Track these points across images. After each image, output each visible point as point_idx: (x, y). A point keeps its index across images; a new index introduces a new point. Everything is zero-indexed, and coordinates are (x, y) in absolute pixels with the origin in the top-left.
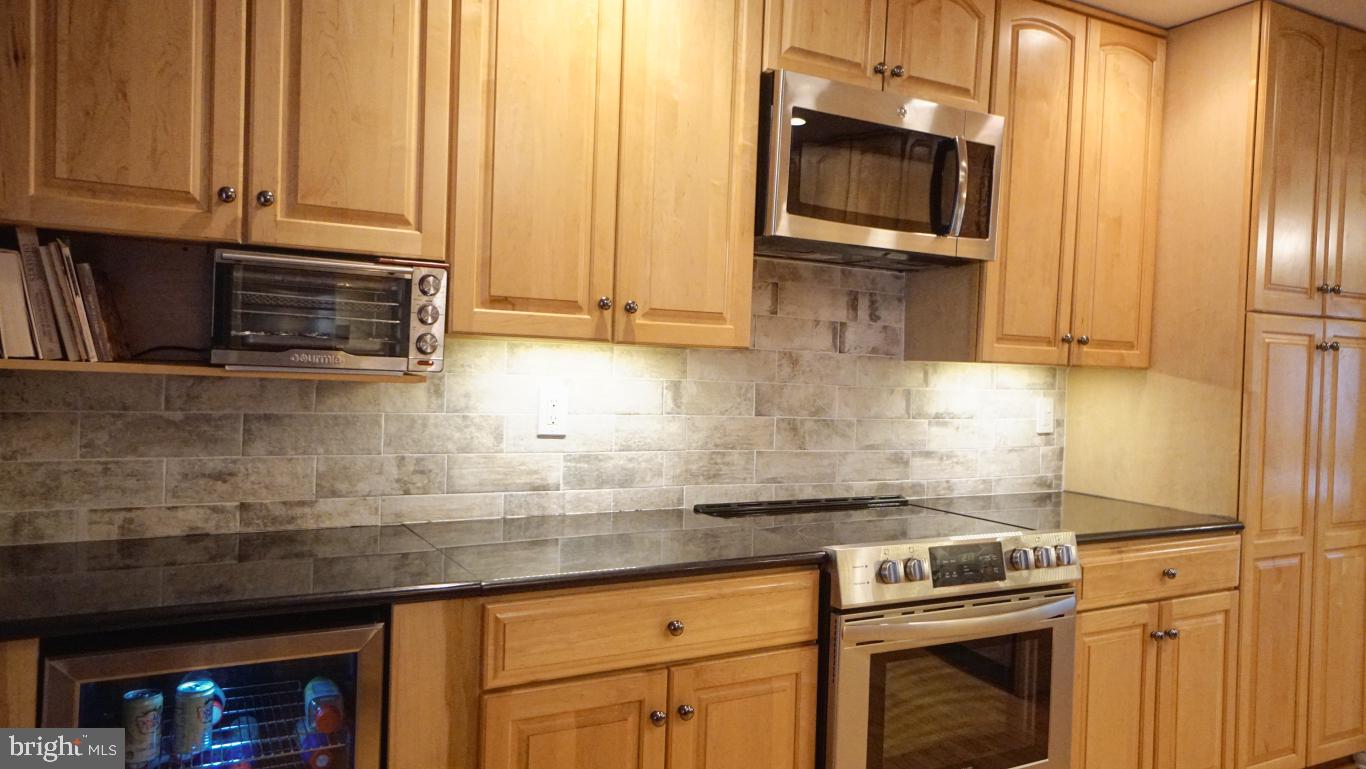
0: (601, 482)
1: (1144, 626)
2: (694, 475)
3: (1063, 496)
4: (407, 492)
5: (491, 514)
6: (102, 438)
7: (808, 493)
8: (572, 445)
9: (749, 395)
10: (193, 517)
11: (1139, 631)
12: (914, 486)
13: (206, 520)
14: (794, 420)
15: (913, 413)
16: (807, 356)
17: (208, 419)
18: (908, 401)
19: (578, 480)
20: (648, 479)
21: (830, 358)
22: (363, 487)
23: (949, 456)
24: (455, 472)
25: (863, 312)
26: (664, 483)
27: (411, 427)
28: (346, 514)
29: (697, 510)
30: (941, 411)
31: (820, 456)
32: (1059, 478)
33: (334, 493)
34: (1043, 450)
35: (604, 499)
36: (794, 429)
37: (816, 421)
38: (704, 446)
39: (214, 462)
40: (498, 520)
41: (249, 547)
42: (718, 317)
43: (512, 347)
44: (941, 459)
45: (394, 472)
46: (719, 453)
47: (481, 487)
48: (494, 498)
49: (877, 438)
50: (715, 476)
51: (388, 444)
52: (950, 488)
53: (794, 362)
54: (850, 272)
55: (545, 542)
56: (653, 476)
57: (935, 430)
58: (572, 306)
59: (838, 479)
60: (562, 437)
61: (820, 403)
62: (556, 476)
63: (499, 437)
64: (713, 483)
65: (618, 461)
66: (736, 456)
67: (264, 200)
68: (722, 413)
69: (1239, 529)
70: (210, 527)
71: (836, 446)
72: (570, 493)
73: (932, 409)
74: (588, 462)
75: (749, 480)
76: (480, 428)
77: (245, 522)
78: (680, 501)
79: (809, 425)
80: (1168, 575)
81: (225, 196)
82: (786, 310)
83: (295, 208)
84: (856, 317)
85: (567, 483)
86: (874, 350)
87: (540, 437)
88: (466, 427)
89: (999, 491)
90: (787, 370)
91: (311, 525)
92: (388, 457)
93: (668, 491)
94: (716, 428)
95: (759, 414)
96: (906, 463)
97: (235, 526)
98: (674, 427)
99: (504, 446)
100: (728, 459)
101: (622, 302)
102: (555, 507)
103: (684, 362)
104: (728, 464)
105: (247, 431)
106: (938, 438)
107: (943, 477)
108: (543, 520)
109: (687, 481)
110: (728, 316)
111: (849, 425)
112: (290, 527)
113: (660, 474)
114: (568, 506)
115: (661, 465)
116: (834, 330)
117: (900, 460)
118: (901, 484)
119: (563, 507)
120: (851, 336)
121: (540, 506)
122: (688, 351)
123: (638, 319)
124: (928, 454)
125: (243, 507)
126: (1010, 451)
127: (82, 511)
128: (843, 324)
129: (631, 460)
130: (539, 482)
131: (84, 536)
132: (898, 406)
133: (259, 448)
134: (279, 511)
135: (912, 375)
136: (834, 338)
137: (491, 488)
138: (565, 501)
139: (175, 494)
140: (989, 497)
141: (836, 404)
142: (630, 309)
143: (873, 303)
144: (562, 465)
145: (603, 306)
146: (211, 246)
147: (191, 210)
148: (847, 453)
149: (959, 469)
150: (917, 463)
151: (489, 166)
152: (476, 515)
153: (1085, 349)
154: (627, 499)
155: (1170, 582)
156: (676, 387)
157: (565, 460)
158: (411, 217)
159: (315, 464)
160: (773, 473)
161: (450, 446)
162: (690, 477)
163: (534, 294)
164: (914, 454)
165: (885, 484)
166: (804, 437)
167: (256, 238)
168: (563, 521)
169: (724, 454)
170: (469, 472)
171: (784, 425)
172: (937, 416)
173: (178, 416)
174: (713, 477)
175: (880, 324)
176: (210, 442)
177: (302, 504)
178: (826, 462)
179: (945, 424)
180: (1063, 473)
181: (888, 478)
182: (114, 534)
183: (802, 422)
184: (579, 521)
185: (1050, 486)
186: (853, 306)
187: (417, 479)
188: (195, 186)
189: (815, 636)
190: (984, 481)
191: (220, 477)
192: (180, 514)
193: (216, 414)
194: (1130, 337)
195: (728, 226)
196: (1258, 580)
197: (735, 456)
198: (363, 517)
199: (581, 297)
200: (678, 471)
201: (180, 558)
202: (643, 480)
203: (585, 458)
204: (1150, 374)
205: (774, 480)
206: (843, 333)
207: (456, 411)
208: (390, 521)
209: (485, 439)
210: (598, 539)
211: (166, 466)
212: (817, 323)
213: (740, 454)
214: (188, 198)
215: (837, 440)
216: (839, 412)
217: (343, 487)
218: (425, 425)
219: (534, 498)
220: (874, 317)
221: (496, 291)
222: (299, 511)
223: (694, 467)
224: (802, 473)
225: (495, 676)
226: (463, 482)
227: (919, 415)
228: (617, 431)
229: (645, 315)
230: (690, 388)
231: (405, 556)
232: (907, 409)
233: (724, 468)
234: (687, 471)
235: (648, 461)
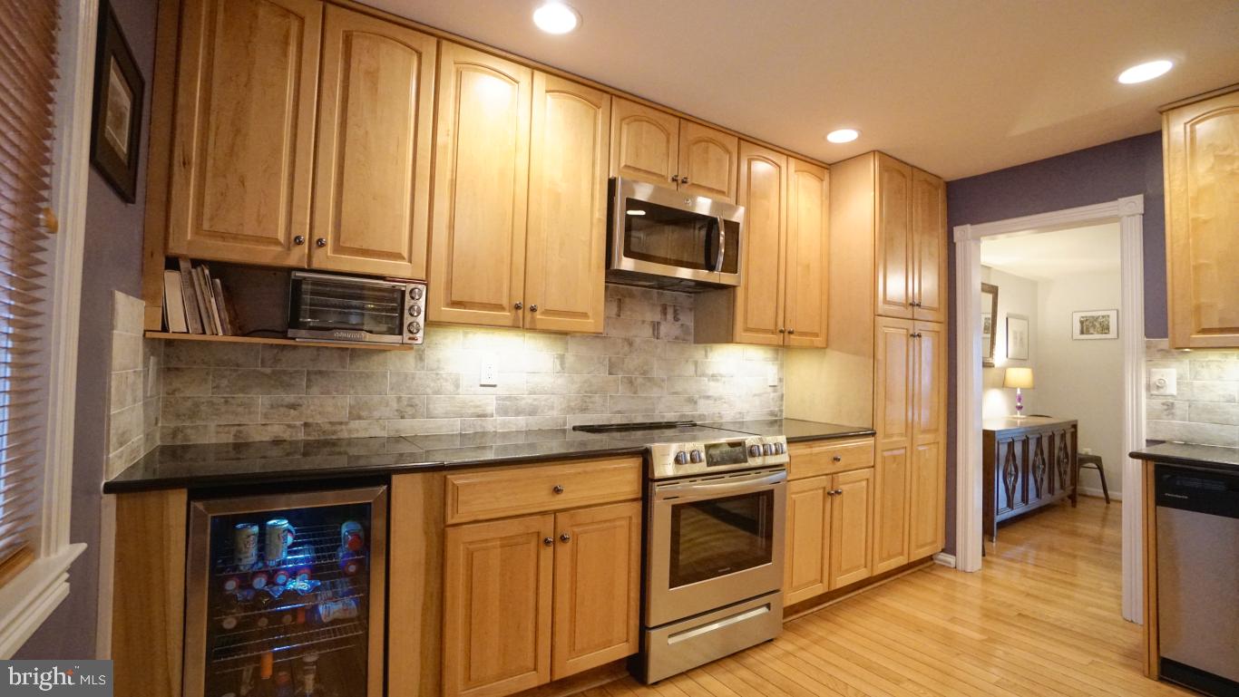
0: (518, 413)
1: (824, 488)
2: (572, 409)
3: (784, 421)
4: (402, 417)
5: (453, 431)
6: (224, 382)
7: (639, 420)
8: (500, 391)
9: (605, 363)
10: (276, 430)
11: (821, 491)
12: (700, 415)
13: (284, 432)
14: (631, 377)
15: (699, 374)
16: (638, 340)
17: (284, 372)
18: (696, 367)
19: (504, 411)
20: (546, 411)
21: (651, 342)
22: (376, 414)
23: (720, 398)
24: (431, 406)
25: (670, 316)
26: (555, 413)
27: (406, 379)
28: (366, 429)
29: (575, 429)
30: (715, 372)
31: (646, 398)
32: (781, 411)
33: (360, 418)
34: (772, 395)
35: (521, 422)
36: (631, 382)
37: (644, 378)
38: (579, 392)
39: (290, 398)
40: (456, 435)
41: (309, 448)
42: (585, 315)
43: (465, 333)
44: (715, 400)
45: (395, 405)
46: (587, 396)
47: (447, 415)
48: (454, 421)
49: (678, 388)
50: (585, 409)
51: (392, 389)
52: (721, 417)
53: (631, 344)
54: (662, 293)
55: (484, 448)
56: (549, 409)
57: (712, 384)
58: (500, 307)
59: (657, 412)
60: (495, 386)
61: (645, 368)
62: (491, 408)
63: (457, 386)
64: (583, 413)
65: (528, 400)
67: (321, 244)
68: (589, 373)
69: (873, 434)
70: (286, 436)
71: (655, 392)
72: (499, 419)
73: (710, 372)
74: (510, 401)
75: (605, 412)
76: (446, 380)
77: (307, 434)
78: (565, 424)
79: (640, 380)
80: (837, 459)
81: (298, 241)
82: (626, 314)
83: (339, 249)
84: (666, 319)
85: (498, 413)
86: (677, 338)
87: (482, 386)
88: (438, 379)
89: (748, 418)
90: (626, 348)
91: (345, 435)
92: (391, 396)
93: (558, 418)
94: (585, 382)
95: (610, 374)
96: (696, 403)
97: (301, 436)
98: (560, 381)
99: (460, 390)
100: (593, 399)
101: (528, 307)
102: (490, 427)
103: (567, 343)
104: (592, 402)
105: (309, 380)
106: (713, 388)
107: (716, 410)
108: (484, 434)
109: (568, 413)
110: (590, 314)
111: (663, 381)
112: (334, 437)
113: (552, 408)
114: (499, 427)
115: (553, 403)
116: (654, 326)
117: (692, 401)
118: (693, 414)
119: (495, 427)
120: (663, 329)
121: (481, 426)
122: (569, 337)
123: (538, 316)
124: (708, 397)
125: (306, 425)
126: (755, 395)
127: (212, 426)
128: (658, 323)
129: (535, 400)
130: (481, 412)
131: (214, 441)
132: (690, 369)
133: (315, 390)
134: (327, 427)
135: (698, 352)
136: (654, 330)
137: (452, 415)
138: (496, 423)
139: (266, 416)
140: (743, 422)
141: (655, 367)
142: (533, 310)
143: (675, 311)
144: (495, 402)
145: (517, 307)
146: (290, 269)
147: (279, 249)
148: (661, 396)
149: (725, 405)
150: (702, 402)
151: (451, 227)
152: (444, 431)
153: (792, 336)
154: (534, 422)
155: (838, 463)
156: (562, 358)
157: (497, 400)
158: (406, 255)
159: (349, 400)
160: (619, 407)
161: (429, 390)
162: (570, 410)
163: (477, 299)
164: (700, 398)
165: (684, 414)
166: (637, 387)
167: (315, 265)
168: (495, 436)
169: (590, 397)
170: (440, 406)
171: (625, 380)
172: (713, 376)
173: (268, 370)
174: (584, 410)
175: (680, 323)
176: (287, 386)
177: (341, 423)
178: (649, 401)
179: (717, 380)
180: (784, 408)
181: (685, 411)
182: (231, 440)
183: (636, 378)
184: (505, 435)
185: (776, 416)
186: (664, 312)
187: (410, 411)
188: (281, 236)
189: (640, 495)
190: (740, 413)
191: (293, 406)
192: (269, 428)
193: (291, 370)
194: (816, 330)
195: (590, 264)
196: (884, 463)
197: (597, 398)
198: (376, 431)
199: (505, 302)
200: (563, 406)
201: (269, 453)
202: (542, 411)
203: (508, 398)
204: (828, 350)
205: (619, 412)
206: (658, 329)
207: (432, 370)
208: (392, 434)
209: (450, 387)
210: (516, 445)
211: (261, 400)
212: (643, 322)
213: (599, 397)
214: (277, 242)
215: (655, 389)
216: (657, 372)
217: (364, 414)
218: (413, 378)
219: (478, 421)
220: (676, 319)
221: (454, 299)
222: (338, 428)
223: (573, 404)
224: (636, 408)
225: (452, 517)
226: (436, 412)
227: (703, 375)
228: (527, 383)
229: (543, 313)
230: (570, 358)
231: (401, 455)
232: (696, 371)
233: (590, 405)
234: (569, 406)
235: (546, 400)
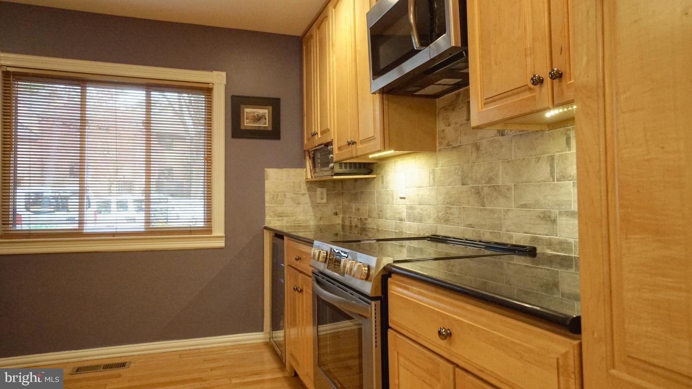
0: (414, 219)
2: (440, 219)
4: (379, 218)
5: (392, 229)
7: (487, 237)
8: (407, 202)
9: (459, 173)
12: (561, 243)
13: (357, 222)
14: (478, 186)
15: (558, 176)
16: (484, 142)
18: (552, 166)
19: (409, 218)
21: (496, 141)
26: (431, 222)
28: (371, 224)
31: (492, 210)
33: (370, 217)
35: (416, 227)
36: (478, 192)
37: (489, 187)
38: (443, 204)
39: (358, 205)
40: (394, 232)
45: (377, 210)
46: (448, 207)
47: (390, 218)
48: (393, 222)
49: (528, 198)
51: (376, 201)
53: (478, 149)
59: (504, 229)
60: (404, 198)
61: (491, 174)
62: (404, 215)
64: (446, 224)
65: (419, 210)
66: (455, 210)
68: (449, 185)
71: (502, 204)
72: (408, 223)
74: (411, 210)
75: (460, 225)
77: (361, 224)
78: (436, 232)
79: (486, 190)
85: (406, 219)
87: (401, 198)
88: (388, 194)
90: (475, 155)
91: (367, 226)
92: (376, 205)
93: (432, 226)
94: (447, 193)
95: (462, 184)
96: (554, 221)
98: (433, 193)
99: (393, 202)
100: (452, 211)
102: (404, 228)
104: (451, 214)
105: (360, 197)
108: (402, 233)
109: (437, 222)
111: (509, 189)
113: (429, 217)
114: (407, 229)
115: (430, 212)
118: (550, 238)
121: (401, 227)
125: (360, 219)
127: (347, 217)
129: (421, 209)
130: (401, 217)
132: (544, 170)
133: (362, 201)
134: (364, 221)
137: (392, 218)
138: (406, 226)
144: (405, 210)
148: (508, 210)
150: (563, 221)
154: (421, 228)
156: (433, 172)
157: (407, 208)
159: (367, 207)
160: (471, 220)
161: (385, 202)
164: (561, 214)
165: (537, 237)
166: (483, 198)
169: (450, 208)
170: (388, 212)
171: (473, 190)
174: (447, 221)
177: (366, 219)
178: (496, 216)
181: (538, 232)
183: (482, 188)
187: (381, 214)
191: (358, 209)
193: (357, 192)
198: (374, 225)
200: (435, 216)
202: (425, 220)
203: (410, 208)
205: (470, 226)
207: (386, 189)
208: (377, 227)
209: (391, 199)
213: (456, 208)
215: (502, 200)
216: (502, 179)
218: (381, 194)
219: (400, 224)
223: (440, 214)
224: (484, 223)
226: (387, 216)
228: (418, 195)
230: (438, 172)
232: (552, 173)
233: (451, 216)
234: (438, 216)
235: (426, 210)
